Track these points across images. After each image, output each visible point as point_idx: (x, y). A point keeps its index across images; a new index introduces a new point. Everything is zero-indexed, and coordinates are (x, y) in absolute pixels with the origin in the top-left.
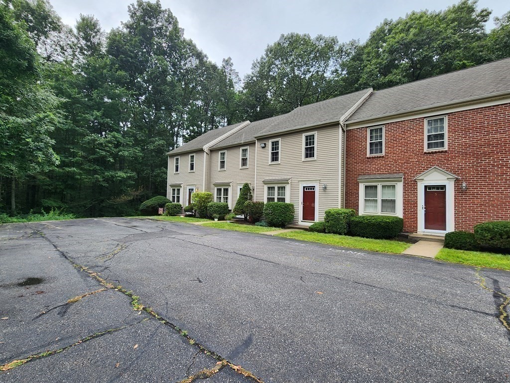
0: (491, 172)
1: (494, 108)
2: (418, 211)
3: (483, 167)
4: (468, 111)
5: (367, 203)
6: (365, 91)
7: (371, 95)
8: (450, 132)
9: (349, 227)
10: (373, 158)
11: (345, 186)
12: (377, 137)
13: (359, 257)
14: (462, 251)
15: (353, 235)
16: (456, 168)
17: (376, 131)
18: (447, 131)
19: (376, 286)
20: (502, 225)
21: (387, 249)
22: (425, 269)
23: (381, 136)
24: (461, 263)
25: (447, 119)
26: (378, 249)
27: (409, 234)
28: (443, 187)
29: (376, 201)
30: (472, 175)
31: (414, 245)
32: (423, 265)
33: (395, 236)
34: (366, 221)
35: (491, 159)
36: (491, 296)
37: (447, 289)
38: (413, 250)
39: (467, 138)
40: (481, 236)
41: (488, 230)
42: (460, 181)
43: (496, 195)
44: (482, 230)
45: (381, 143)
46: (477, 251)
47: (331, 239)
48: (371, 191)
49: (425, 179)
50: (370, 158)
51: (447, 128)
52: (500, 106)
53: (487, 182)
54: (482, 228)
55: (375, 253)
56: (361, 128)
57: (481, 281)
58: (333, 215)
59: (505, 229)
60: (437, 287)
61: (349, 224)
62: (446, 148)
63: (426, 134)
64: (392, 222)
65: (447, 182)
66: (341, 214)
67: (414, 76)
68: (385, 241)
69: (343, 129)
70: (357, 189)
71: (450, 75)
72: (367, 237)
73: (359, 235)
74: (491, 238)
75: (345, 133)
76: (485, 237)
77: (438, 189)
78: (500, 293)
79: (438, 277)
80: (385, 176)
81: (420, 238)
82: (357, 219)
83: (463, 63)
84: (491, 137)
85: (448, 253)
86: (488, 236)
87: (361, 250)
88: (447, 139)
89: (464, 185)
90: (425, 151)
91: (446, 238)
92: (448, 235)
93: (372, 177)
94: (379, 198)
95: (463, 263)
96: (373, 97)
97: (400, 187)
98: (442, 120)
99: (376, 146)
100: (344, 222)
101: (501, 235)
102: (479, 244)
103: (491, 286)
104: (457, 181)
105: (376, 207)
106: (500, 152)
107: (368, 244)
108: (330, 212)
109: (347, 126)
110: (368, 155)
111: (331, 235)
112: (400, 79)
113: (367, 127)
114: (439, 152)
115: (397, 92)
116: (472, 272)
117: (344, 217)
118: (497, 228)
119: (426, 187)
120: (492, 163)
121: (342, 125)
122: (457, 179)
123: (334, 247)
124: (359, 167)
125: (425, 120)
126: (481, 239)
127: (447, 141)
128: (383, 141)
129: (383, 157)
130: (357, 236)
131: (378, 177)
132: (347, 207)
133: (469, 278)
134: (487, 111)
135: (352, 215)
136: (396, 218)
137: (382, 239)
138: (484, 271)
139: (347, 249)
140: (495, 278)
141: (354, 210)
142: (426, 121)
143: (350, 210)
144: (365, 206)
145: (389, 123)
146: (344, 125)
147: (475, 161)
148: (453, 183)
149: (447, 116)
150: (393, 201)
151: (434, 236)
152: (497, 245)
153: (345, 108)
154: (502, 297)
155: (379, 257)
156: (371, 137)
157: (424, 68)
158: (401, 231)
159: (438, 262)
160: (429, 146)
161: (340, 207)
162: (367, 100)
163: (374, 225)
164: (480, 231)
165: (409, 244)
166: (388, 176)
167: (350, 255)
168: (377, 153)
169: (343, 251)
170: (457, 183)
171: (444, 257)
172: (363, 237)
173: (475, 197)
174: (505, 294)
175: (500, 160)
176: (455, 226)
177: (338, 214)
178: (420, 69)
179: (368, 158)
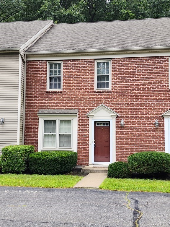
0: (139, 111)
1: (141, 59)
2: (89, 145)
3: (134, 107)
4: (125, 59)
5: (46, 138)
6: (45, 22)
7: (52, 27)
8: (113, 75)
9: (28, 165)
10: (52, 92)
11: (24, 121)
12: (55, 72)
13: (35, 196)
14: (119, 179)
15: (31, 173)
16: (117, 106)
17: (55, 66)
18: (111, 74)
19: (48, 221)
20: (144, 155)
21: (61, 184)
22: (91, 198)
23: (59, 72)
24: (117, 189)
25: (111, 63)
26: (53, 185)
27: (82, 167)
28: (108, 123)
29: (55, 136)
30: (127, 113)
31: (85, 177)
32: (89, 195)
33: (70, 170)
34: (44, 158)
35: (140, 101)
36: (132, 213)
37: (104, 214)
38: (84, 182)
39: (125, 82)
40: (132, 165)
41: (136, 159)
42: (119, 118)
43: (142, 130)
44: (132, 160)
45: (59, 78)
46: (129, 178)
47: (8, 180)
48: (50, 126)
49: (95, 115)
50: (49, 92)
51: (111, 71)
52: (145, 58)
53: (137, 120)
54: (132, 158)
55: (51, 189)
56: (41, 61)
57: (127, 203)
58: (11, 153)
59: (146, 159)
60: (97, 213)
61: (27, 161)
62: (110, 89)
63: (96, 75)
64: (68, 157)
65: (111, 118)
66: (20, 151)
67: (90, 15)
68: (61, 176)
69: (22, 59)
70: (37, 124)
71: (115, 23)
72: (45, 174)
73: (37, 173)
74: (138, 166)
75: (25, 64)
76: (134, 166)
77: (104, 124)
78: (138, 211)
79: (99, 204)
80: (62, 111)
81: (90, 170)
82: (36, 156)
83: (128, 12)
84: (140, 82)
85: (109, 182)
86: (136, 164)
87: (37, 188)
88: (111, 81)
89: (122, 122)
90: (95, 90)
91: (109, 169)
92: (111, 166)
93: (51, 111)
94: (57, 133)
95: (119, 189)
96: (53, 30)
97: (75, 122)
98: (107, 64)
99: (55, 81)
100: (22, 160)
101: (144, 163)
102: (131, 172)
103: (133, 205)
104: (118, 117)
105: (54, 142)
106: (145, 95)
107: (45, 181)
108: (7, 150)
109: (28, 56)
110: (48, 89)
111: (8, 175)
112: (78, 15)
113: (47, 61)
114: (105, 92)
115: (75, 30)
116: (123, 196)
117: (22, 154)
118: (142, 158)
119: (95, 122)
120: (140, 104)
121: (22, 55)
122: (118, 116)
123: (11, 188)
124: (39, 100)
125: (95, 61)
126: (132, 167)
127: (111, 82)
128: (62, 76)
129: (61, 92)
130: (35, 174)
131: (57, 112)
132: (26, 143)
133: (120, 202)
134: (137, 61)
135: (31, 152)
136: (72, 152)
137: (58, 174)
138: (131, 194)
139: (24, 189)
140: (137, 199)
141: (33, 147)
142: (96, 63)
143: (29, 147)
144: (45, 142)
145: (66, 60)
146: (24, 55)
147: (130, 102)
148: (114, 120)
149: (111, 61)
150: (69, 136)
151: (101, 167)
152: (141, 171)
153: (25, 37)
154: (139, 213)
155: (54, 193)
156: (51, 72)
157: (99, 9)
158: (75, 165)
159: (101, 191)
160: (99, 85)
161: (18, 144)
162: (47, 32)
163: (51, 160)
164: (131, 161)
165: (81, 177)
166: (66, 111)
167: (26, 195)
168: (56, 88)
169: (20, 191)
170: (117, 119)
171: (106, 186)
172: (41, 174)
173: (129, 131)
174: (140, 211)
175: (145, 102)
176: (116, 157)
177: (16, 151)
178: (96, 9)
179: (47, 92)
